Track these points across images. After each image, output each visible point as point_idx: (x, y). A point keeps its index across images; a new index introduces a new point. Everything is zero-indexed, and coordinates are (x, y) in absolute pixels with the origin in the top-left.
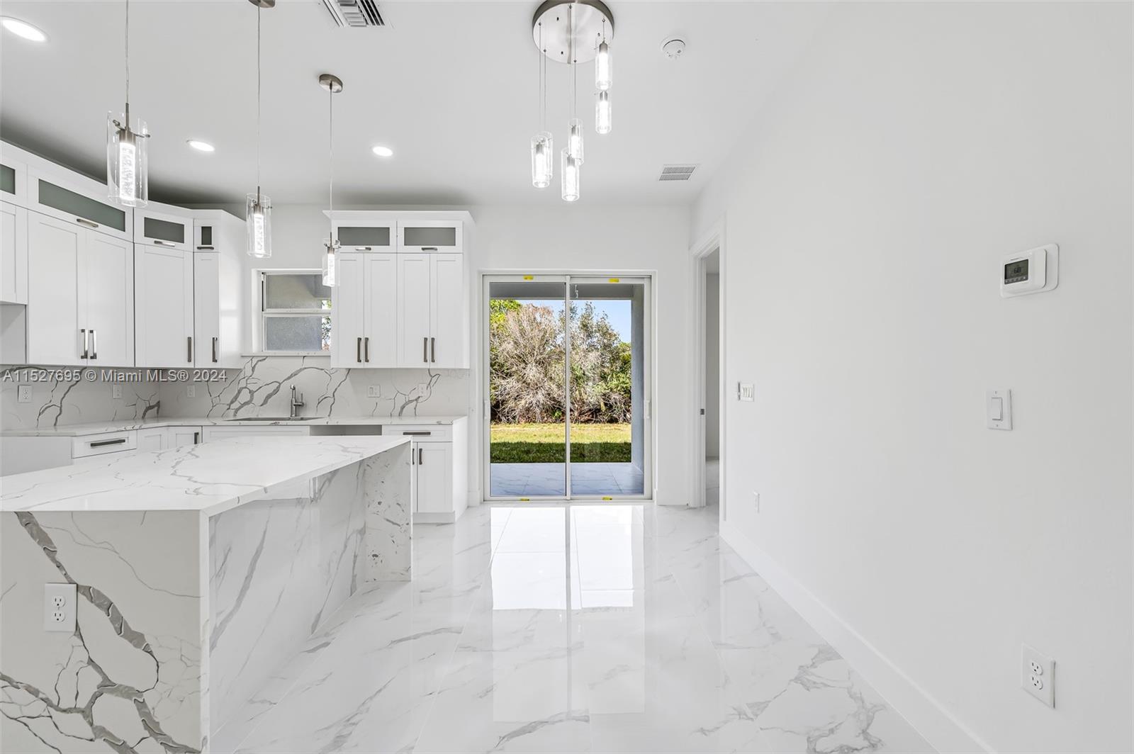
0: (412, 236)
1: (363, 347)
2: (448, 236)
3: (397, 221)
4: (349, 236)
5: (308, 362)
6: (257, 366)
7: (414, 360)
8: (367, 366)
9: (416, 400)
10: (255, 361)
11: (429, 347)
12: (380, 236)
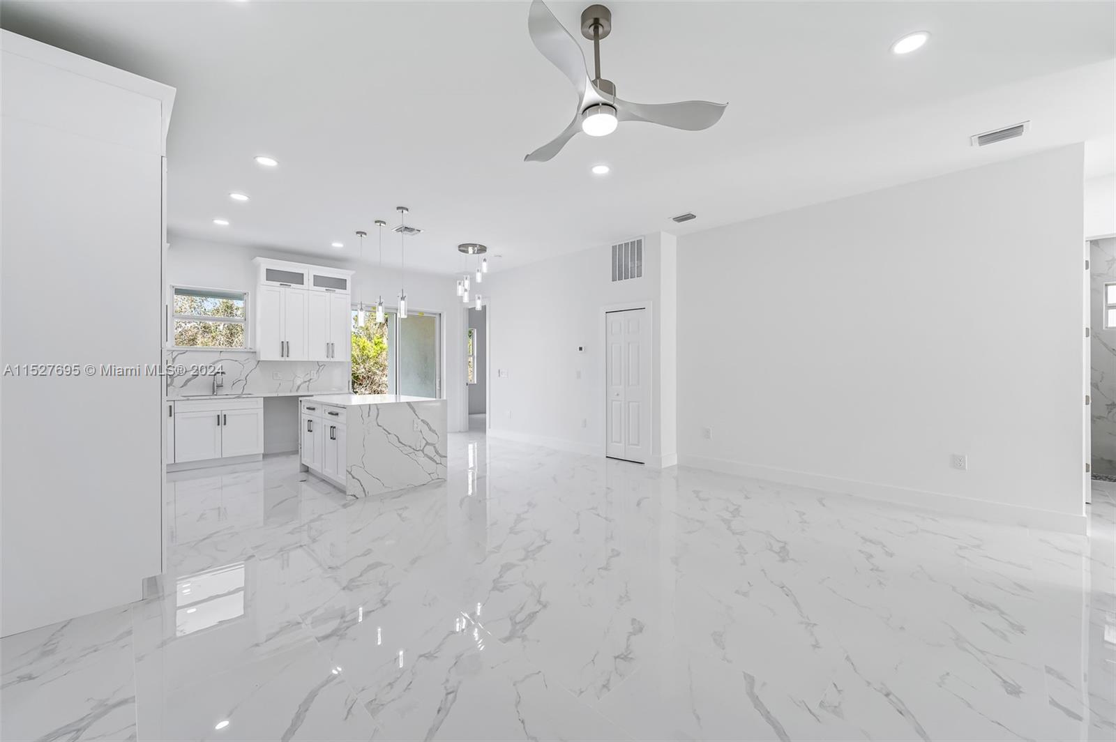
0: (319, 281)
1: (285, 348)
2: (341, 284)
3: (310, 271)
4: (272, 275)
5: (224, 356)
6: (177, 358)
7: (322, 357)
8: (287, 359)
9: (309, 381)
10: (175, 354)
11: (330, 348)
12: (298, 278)
